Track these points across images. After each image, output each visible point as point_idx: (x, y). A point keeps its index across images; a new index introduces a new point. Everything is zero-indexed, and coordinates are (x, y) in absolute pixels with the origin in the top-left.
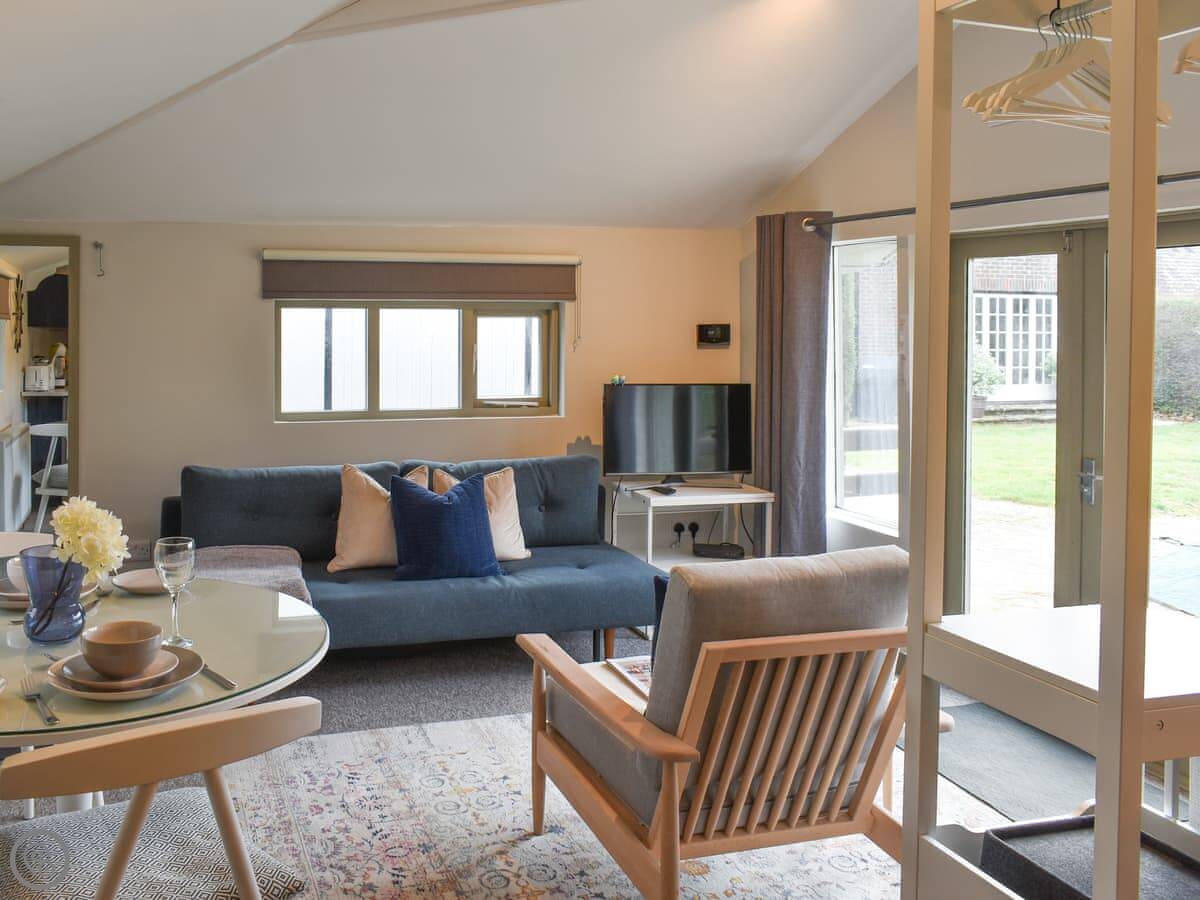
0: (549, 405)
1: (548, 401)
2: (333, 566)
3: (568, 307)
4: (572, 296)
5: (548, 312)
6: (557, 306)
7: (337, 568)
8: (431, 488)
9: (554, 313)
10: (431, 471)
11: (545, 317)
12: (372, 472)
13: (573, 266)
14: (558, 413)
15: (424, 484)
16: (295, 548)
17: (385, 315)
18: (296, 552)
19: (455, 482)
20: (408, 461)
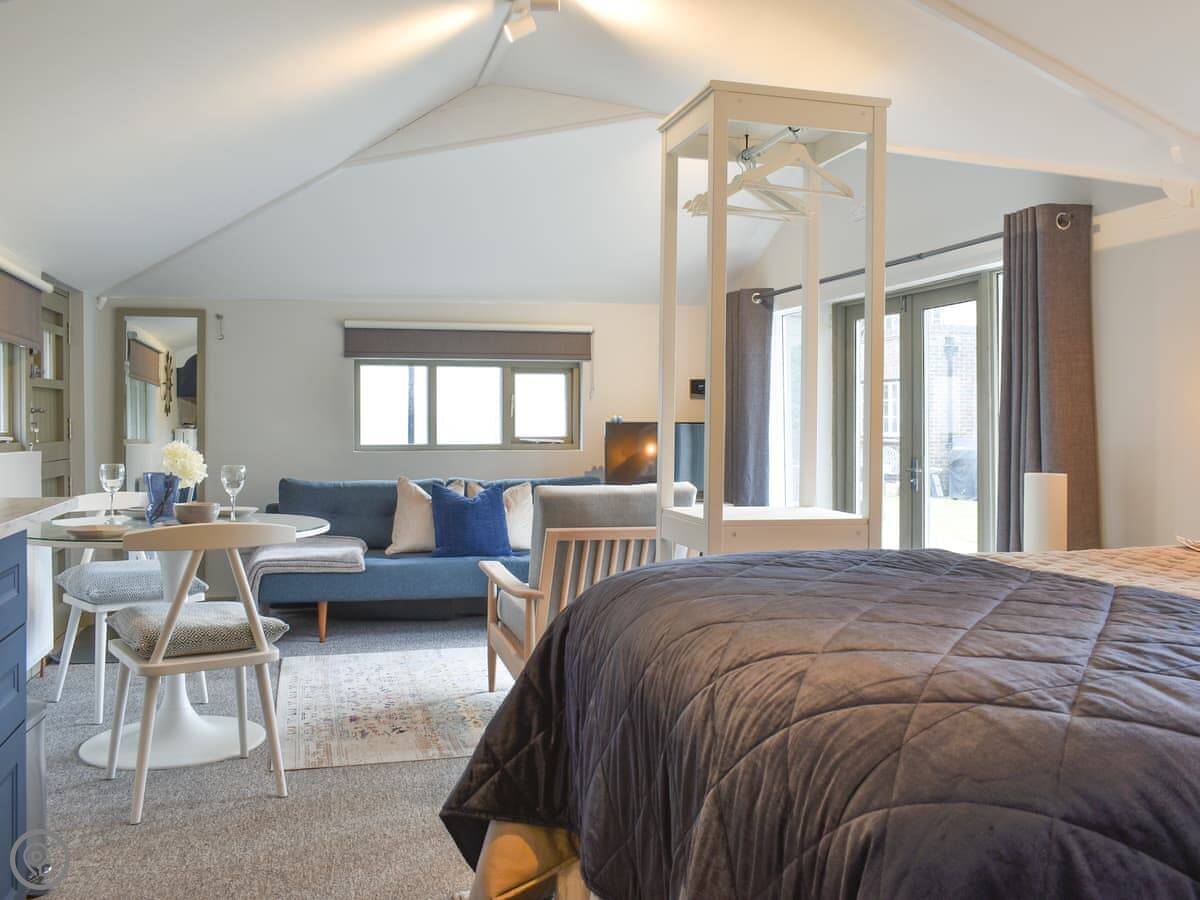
0: (572, 442)
1: (572, 439)
2: (390, 550)
3: (585, 365)
4: (588, 357)
5: (572, 370)
6: (578, 366)
7: (392, 552)
8: (466, 495)
9: (575, 371)
10: (466, 484)
11: (570, 374)
12: (423, 486)
13: (588, 334)
14: (579, 448)
15: (462, 493)
16: (363, 539)
17: (441, 371)
18: (363, 542)
19: (482, 490)
20: (451, 479)
